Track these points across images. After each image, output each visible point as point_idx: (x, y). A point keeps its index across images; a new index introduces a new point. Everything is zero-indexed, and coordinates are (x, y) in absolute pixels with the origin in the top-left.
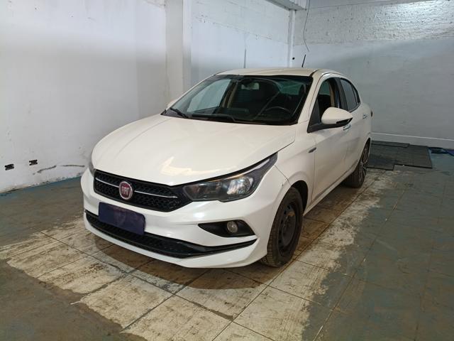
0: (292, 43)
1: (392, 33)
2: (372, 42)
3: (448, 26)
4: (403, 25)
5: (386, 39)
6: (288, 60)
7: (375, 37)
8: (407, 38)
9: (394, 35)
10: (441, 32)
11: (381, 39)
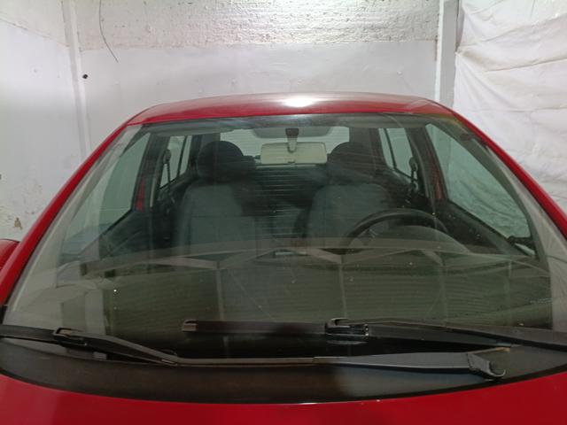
0: (77, 45)
1: (264, 32)
2: (233, 46)
3: (345, 25)
4: (279, 19)
5: (257, 42)
6: (75, 79)
7: (237, 39)
8: (289, 41)
9: (267, 35)
10: (337, 33)
11: (247, 42)
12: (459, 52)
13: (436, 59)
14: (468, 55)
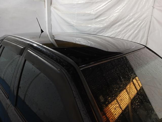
12: (52, 6)
13: (45, 8)
14: (55, 8)
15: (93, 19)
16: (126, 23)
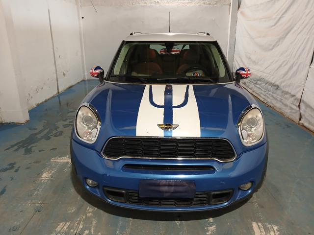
1: (156, 0)
2: (143, 6)
12: (239, 11)
15: (272, 26)
16: (299, 28)
